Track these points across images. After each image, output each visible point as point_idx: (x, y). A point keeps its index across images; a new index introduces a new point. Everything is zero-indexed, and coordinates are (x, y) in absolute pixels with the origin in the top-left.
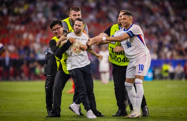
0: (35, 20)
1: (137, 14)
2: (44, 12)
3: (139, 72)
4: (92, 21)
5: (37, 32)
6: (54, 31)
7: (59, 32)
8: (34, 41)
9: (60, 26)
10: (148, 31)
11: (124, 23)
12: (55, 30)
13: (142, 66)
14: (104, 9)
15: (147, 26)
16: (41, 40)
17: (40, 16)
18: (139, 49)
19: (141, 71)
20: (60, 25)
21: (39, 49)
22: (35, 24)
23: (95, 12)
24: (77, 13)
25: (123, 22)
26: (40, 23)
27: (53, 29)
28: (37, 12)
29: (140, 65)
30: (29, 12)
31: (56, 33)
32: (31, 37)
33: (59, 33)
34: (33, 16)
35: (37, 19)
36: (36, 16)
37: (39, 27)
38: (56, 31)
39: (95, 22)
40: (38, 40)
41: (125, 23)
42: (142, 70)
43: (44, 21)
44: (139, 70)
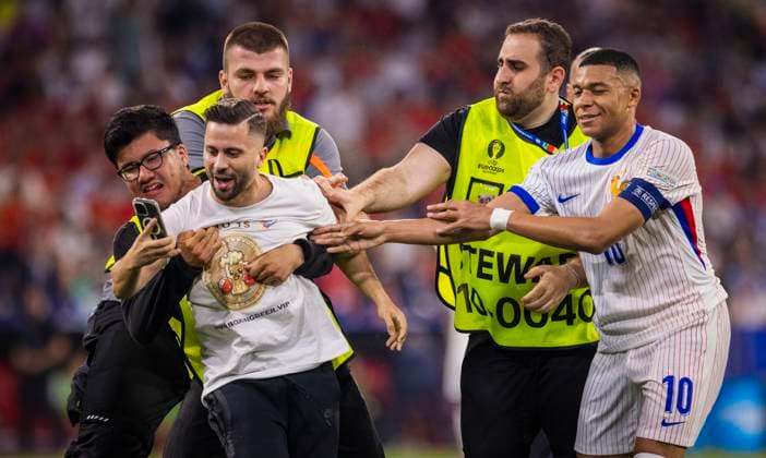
0: (55, 88)
1: (669, 55)
2: (113, 42)
3: (664, 424)
4: (400, 96)
5: (74, 161)
6: (130, 171)
7: (157, 181)
8: (58, 218)
9: (166, 144)
10: (739, 153)
11: (594, 110)
12: (134, 166)
13: (686, 387)
14: (475, 22)
15: (732, 128)
16: (97, 209)
17: (89, 64)
18: (670, 283)
19: (675, 415)
20: (162, 138)
21: (82, 262)
22: (57, 116)
23: (418, 43)
24: (259, 63)
25: (585, 107)
26: (92, 111)
27: (120, 165)
28: (72, 46)
29: (670, 379)
30: (24, 44)
31: (143, 183)
32: (35, 192)
33: (161, 186)
34: (46, 65)
35: (74, 82)
36: (65, 68)
37: (82, 135)
38: (143, 174)
39: (421, 98)
40: (78, 210)
41: (603, 111)
42: (683, 411)
43: (112, 94)
44: (668, 408)
